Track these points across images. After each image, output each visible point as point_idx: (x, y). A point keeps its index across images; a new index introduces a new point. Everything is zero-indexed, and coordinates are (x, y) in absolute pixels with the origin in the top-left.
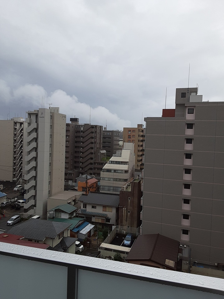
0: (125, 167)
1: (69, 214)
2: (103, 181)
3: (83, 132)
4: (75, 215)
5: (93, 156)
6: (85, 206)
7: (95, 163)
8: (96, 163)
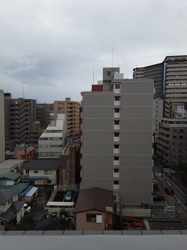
0: (60, 135)
1: (15, 181)
2: (40, 148)
3: (18, 106)
4: (19, 181)
5: (28, 127)
6: (28, 172)
7: (30, 133)
8: (32, 133)
